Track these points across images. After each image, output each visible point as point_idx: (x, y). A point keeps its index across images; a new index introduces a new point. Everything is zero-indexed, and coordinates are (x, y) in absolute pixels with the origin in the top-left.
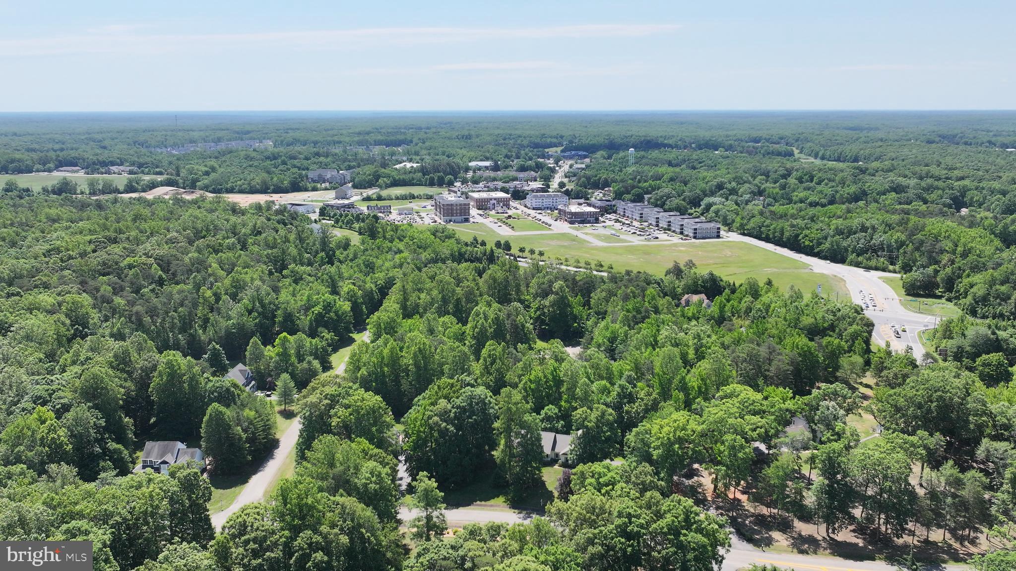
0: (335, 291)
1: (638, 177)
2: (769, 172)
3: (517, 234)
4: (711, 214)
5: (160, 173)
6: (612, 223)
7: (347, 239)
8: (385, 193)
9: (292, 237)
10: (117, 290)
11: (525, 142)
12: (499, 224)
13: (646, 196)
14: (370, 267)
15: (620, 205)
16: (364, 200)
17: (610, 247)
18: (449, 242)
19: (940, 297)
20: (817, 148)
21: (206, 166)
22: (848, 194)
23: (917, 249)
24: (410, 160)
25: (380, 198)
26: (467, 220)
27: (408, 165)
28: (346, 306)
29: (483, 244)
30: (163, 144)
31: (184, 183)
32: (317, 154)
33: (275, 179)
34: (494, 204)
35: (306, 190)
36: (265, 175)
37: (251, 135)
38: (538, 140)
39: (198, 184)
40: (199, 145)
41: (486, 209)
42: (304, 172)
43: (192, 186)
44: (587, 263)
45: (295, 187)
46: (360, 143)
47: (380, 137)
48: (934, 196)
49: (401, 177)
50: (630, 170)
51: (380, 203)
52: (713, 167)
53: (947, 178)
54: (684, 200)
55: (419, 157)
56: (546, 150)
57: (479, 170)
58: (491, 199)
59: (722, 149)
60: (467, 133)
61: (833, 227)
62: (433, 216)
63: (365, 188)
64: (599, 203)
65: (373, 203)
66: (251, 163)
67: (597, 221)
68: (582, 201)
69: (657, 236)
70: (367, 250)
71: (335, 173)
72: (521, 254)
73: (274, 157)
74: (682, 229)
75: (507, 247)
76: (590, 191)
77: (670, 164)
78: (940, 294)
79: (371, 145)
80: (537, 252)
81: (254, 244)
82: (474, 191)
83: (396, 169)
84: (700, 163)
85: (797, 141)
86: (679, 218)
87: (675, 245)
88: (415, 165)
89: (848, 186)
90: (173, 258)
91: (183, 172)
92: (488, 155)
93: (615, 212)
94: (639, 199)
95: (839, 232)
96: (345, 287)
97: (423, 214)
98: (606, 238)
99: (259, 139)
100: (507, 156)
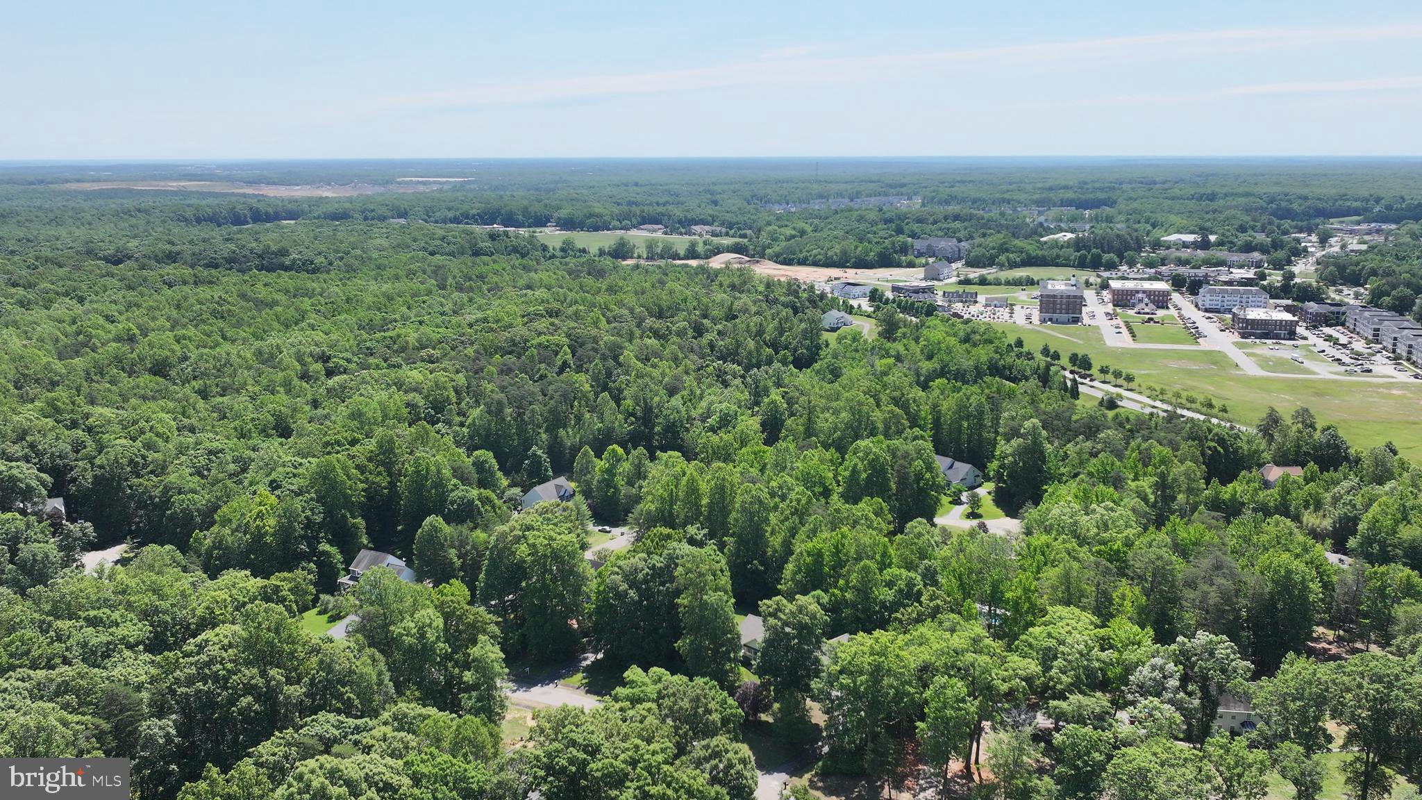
8: (997, 275)
12: (1121, 329)
25: (981, 282)
26: (1076, 320)
34: (1139, 299)
35: (899, 265)
36: (853, 243)
39: (768, 251)
58: (1138, 292)
71: (951, 244)
83: (1042, 242)
92: (1208, 225)
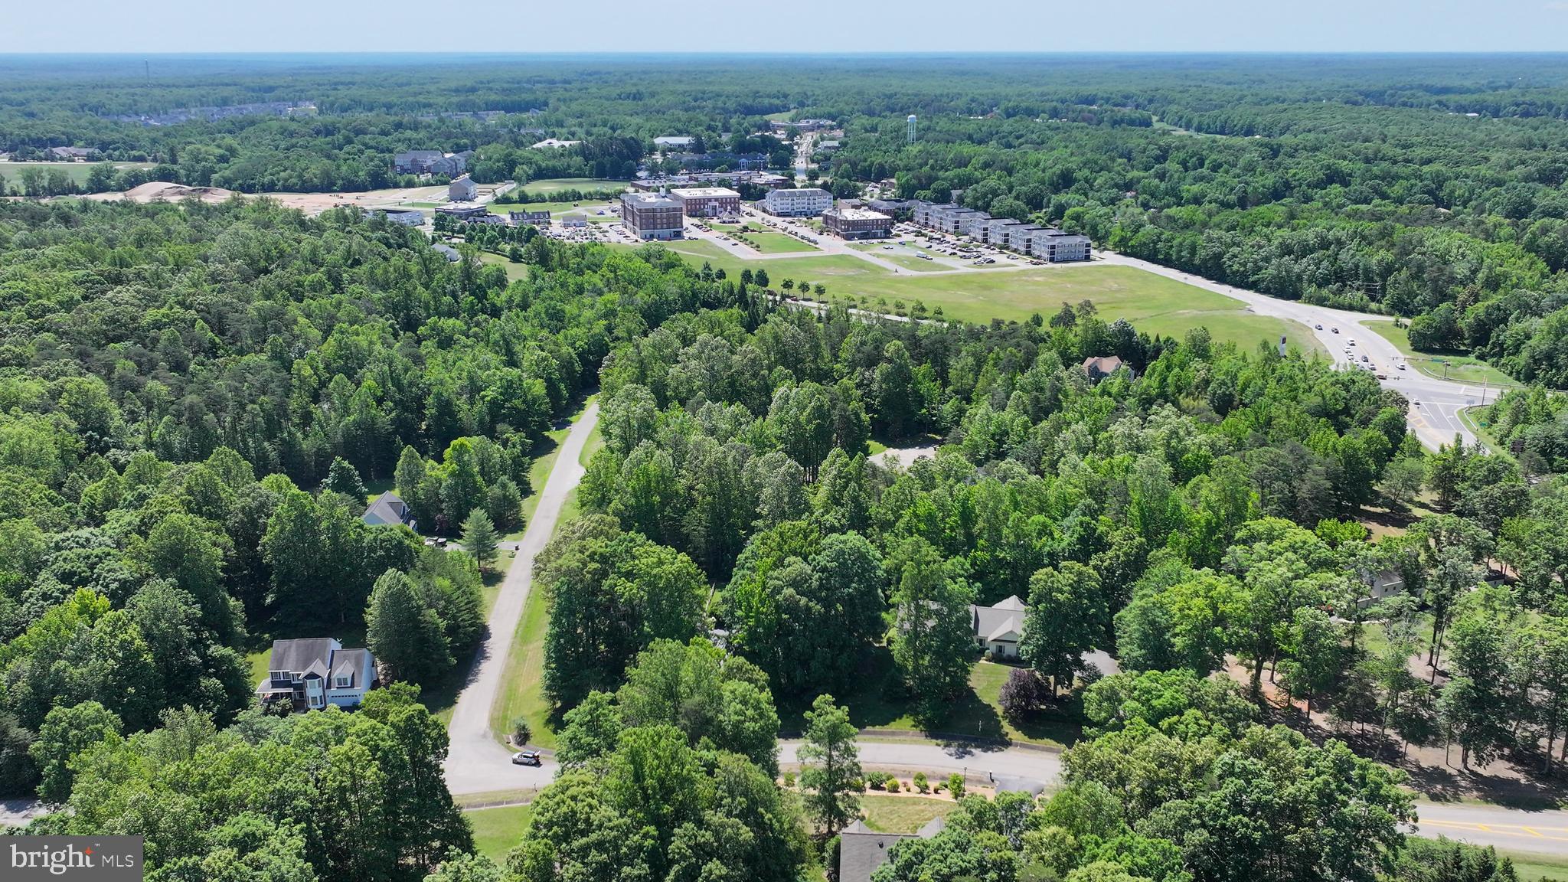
0: (512, 362)
1: (931, 162)
2: (1130, 152)
3: (767, 257)
4: (1068, 223)
5: (142, 159)
6: (911, 237)
7: (499, 270)
8: (532, 189)
9: (414, 268)
10: (146, 368)
11: (731, 105)
12: (733, 241)
13: (955, 193)
14: (557, 320)
15: (919, 208)
16: (498, 202)
17: (925, 278)
18: (676, 274)
19: (1465, 353)
20: (1188, 113)
21: (219, 146)
22: (1264, 186)
23: (1417, 276)
24: (553, 135)
25: (524, 199)
26: (678, 235)
27: (556, 144)
28: (539, 388)
29: (721, 275)
30: (132, 110)
31: (188, 176)
32: (399, 126)
33: (344, 168)
34: (714, 208)
35: (396, 186)
36: (325, 161)
37: (277, 93)
38: (749, 102)
39: (214, 176)
40: (193, 111)
41: (702, 216)
42: (387, 155)
43: (204, 181)
44: (899, 306)
45: (379, 182)
46: (462, 107)
47: (493, 97)
48: (1397, 189)
49: (551, 163)
50: (914, 149)
51: (531, 208)
52: (1039, 144)
53: (1407, 161)
54: (1017, 198)
55: (564, 130)
56: (766, 117)
57: (671, 150)
58: (710, 200)
59: (1046, 116)
60: (634, 90)
61: (1276, 243)
62: (621, 228)
63: (492, 182)
64: (885, 205)
65: (518, 208)
66: (294, 141)
67: (887, 234)
68: (856, 201)
69: (992, 258)
70: (541, 289)
71: (438, 157)
72: (785, 291)
73: (328, 131)
74: (1029, 246)
75: (763, 280)
76: (860, 184)
77: (970, 138)
78: (1463, 348)
79: (480, 109)
80: (812, 289)
81: (352, 281)
82: (676, 187)
83: (539, 150)
84: (1018, 138)
85: (1151, 101)
86: (1022, 228)
87: (1025, 272)
88: (567, 144)
89: (1262, 174)
90: (227, 308)
91: (183, 158)
92: (680, 126)
93: (910, 219)
94: (943, 198)
95: (1286, 250)
96: (529, 355)
97: (605, 226)
98: (912, 263)
99: (291, 99)
100: (709, 128)
